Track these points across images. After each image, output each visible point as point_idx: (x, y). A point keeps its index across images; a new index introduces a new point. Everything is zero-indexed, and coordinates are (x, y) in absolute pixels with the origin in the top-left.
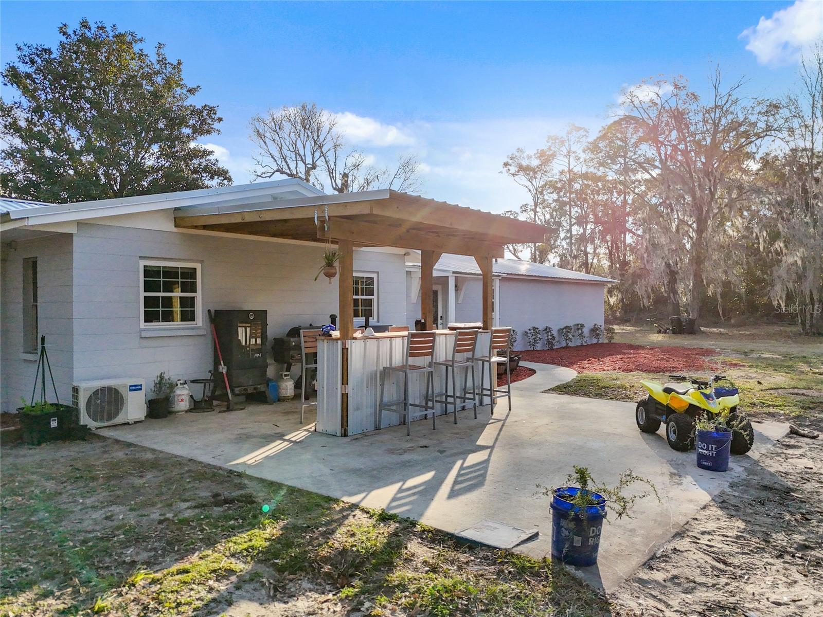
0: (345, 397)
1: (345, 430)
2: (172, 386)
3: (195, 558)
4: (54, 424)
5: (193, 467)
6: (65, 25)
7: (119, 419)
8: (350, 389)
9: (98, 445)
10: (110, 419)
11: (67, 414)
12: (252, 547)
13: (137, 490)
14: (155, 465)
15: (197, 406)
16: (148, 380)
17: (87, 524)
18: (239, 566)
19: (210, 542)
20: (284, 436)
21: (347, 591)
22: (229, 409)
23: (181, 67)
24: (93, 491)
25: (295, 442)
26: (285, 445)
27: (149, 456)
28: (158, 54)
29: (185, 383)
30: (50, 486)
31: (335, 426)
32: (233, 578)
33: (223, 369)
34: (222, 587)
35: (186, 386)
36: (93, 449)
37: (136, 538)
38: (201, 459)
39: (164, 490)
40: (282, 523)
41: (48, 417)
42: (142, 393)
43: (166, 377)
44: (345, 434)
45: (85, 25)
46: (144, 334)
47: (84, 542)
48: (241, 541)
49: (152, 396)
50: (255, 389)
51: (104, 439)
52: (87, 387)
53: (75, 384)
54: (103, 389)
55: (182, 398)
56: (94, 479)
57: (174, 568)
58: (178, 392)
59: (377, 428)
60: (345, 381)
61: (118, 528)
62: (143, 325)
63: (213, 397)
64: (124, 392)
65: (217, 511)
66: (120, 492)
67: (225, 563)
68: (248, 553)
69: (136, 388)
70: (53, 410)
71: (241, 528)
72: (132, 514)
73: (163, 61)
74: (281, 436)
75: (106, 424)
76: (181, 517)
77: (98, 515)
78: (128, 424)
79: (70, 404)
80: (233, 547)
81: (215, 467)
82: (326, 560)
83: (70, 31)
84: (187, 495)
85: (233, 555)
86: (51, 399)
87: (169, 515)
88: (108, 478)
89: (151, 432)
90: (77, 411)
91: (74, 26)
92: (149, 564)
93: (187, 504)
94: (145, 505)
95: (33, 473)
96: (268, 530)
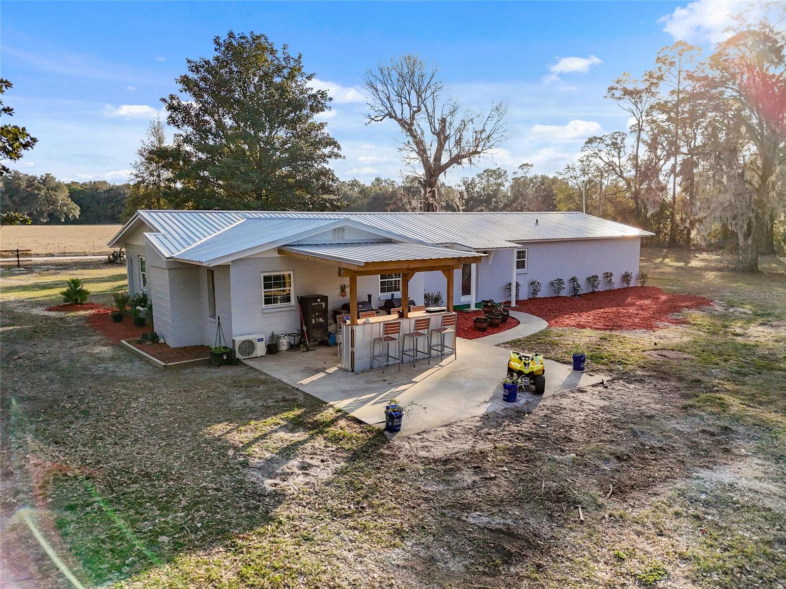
0: (353, 353)
1: (353, 369)
2: (279, 338)
3: (269, 419)
4: (225, 358)
5: (280, 385)
6: (218, 37)
7: (253, 355)
8: (355, 350)
9: (244, 368)
10: (249, 355)
11: (231, 353)
12: (288, 417)
13: (257, 393)
14: (264, 382)
15: (292, 347)
16: (265, 336)
17: (238, 405)
18: (281, 422)
19: (275, 414)
20: (326, 369)
21: (311, 432)
22: (308, 350)
23: (301, 60)
24: (240, 392)
25: (329, 374)
26: (324, 374)
27: (263, 377)
28: (284, 53)
29: (286, 335)
30: (225, 388)
31: (349, 367)
32: (279, 426)
33: (305, 328)
34: (275, 428)
35: (286, 337)
36: (241, 371)
37: (253, 411)
38: (283, 380)
39: (266, 394)
40: (301, 410)
41: (222, 355)
42: (264, 342)
43: (275, 334)
44: (353, 371)
45: (231, 35)
46: (264, 311)
47: (236, 411)
48: (285, 415)
49: (268, 343)
50: (322, 339)
51: (246, 365)
52: (239, 339)
53: (233, 338)
54: (246, 341)
55: (284, 344)
56: (241, 387)
57: (263, 421)
58: (282, 341)
59: (372, 368)
60: (353, 346)
61: (248, 407)
62: (264, 306)
63: (300, 342)
64: (255, 342)
65: (282, 404)
66: (250, 393)
67: (278, 421)
68: (287, 419)
69: (260, 340)
70: (224, 350)
71: (287, 411)
72: (253, 402)
73: (287, 59)
74: (323, 370)
75: (247, 357)
76: (268, 405)
77: (241, 402)
78: (257, 357)
79: (232, 348)
80: (282, 417)
81: (288, 385)
82: (310, 423)
83: (221, 41)
84: (273, 397)
85: (281, 419)
86: (223, 345)
87: (265, 404)
88: (246, 387)
89: (267, 364)
90: (235, 351)
91: (224, 37)
92: (255, 419)
93: (272, 400)
94: (257, 399)
95: (219, 382)
96: (296, 412)
